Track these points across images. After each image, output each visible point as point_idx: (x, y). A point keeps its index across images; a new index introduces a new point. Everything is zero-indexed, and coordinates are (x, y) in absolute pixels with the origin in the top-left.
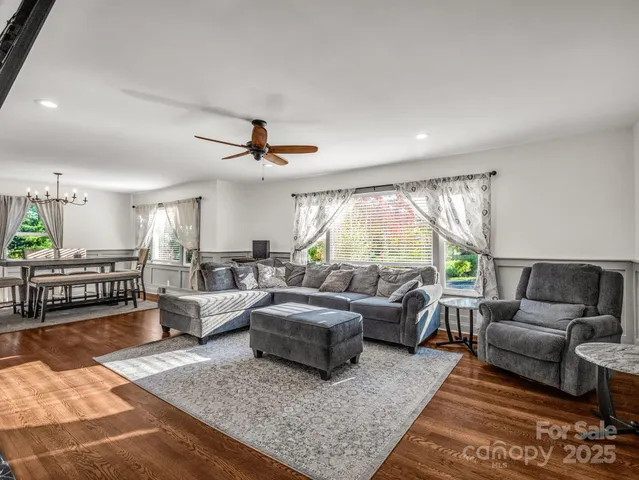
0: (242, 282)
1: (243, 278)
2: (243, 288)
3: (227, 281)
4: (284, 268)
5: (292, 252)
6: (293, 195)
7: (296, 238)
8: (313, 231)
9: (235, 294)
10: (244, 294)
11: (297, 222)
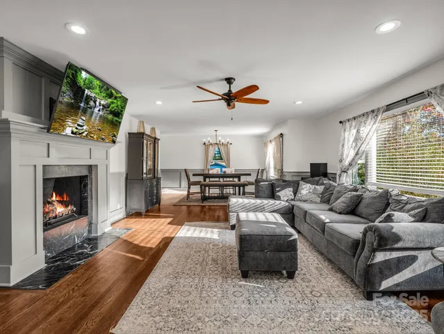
0: (278, 194)
1: (279, 191)
2: (279, 198)
3: (267, 192)
4: (323, 187)
5: (338, 173)
6: (341, 122)
7: (341, 161)
8: (352, 153)
9: (272, 202)
10: (278, 202)
11: (343, 146)
